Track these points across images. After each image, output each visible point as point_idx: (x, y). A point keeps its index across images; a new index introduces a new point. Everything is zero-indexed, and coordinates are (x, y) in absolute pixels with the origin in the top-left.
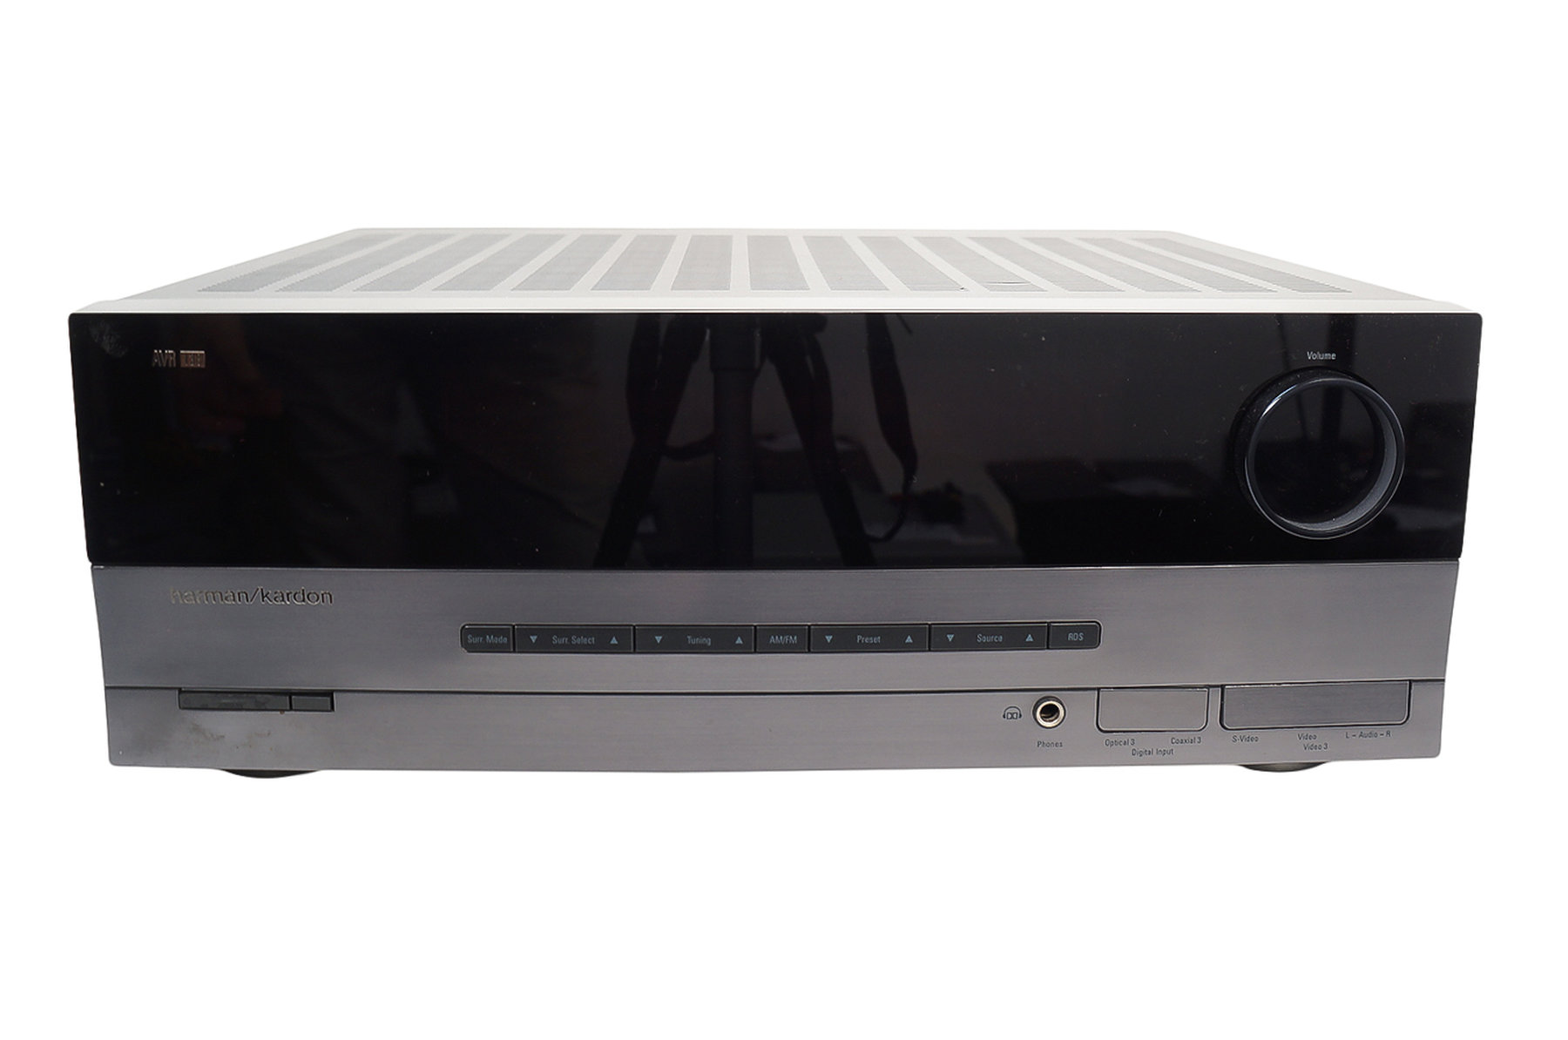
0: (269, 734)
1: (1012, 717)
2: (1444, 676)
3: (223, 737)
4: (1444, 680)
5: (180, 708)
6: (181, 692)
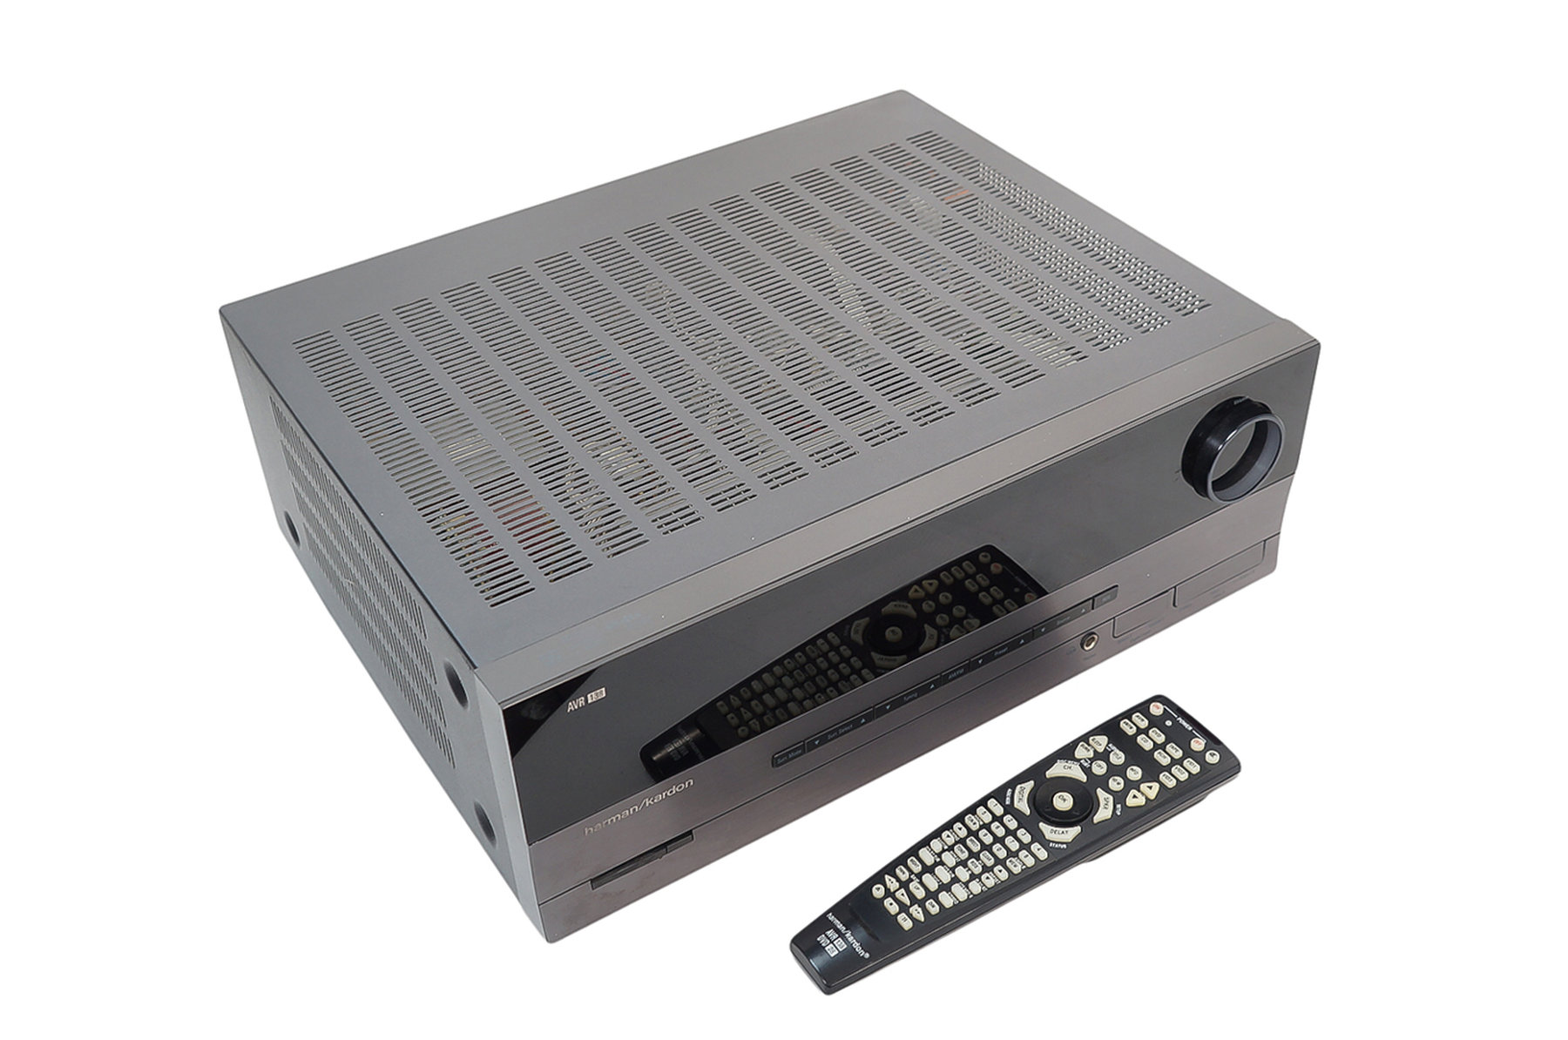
0: (653, 874)
2: (1280, 529)
3: (624, 891)
5: (593, 889)
6: (592, 881)
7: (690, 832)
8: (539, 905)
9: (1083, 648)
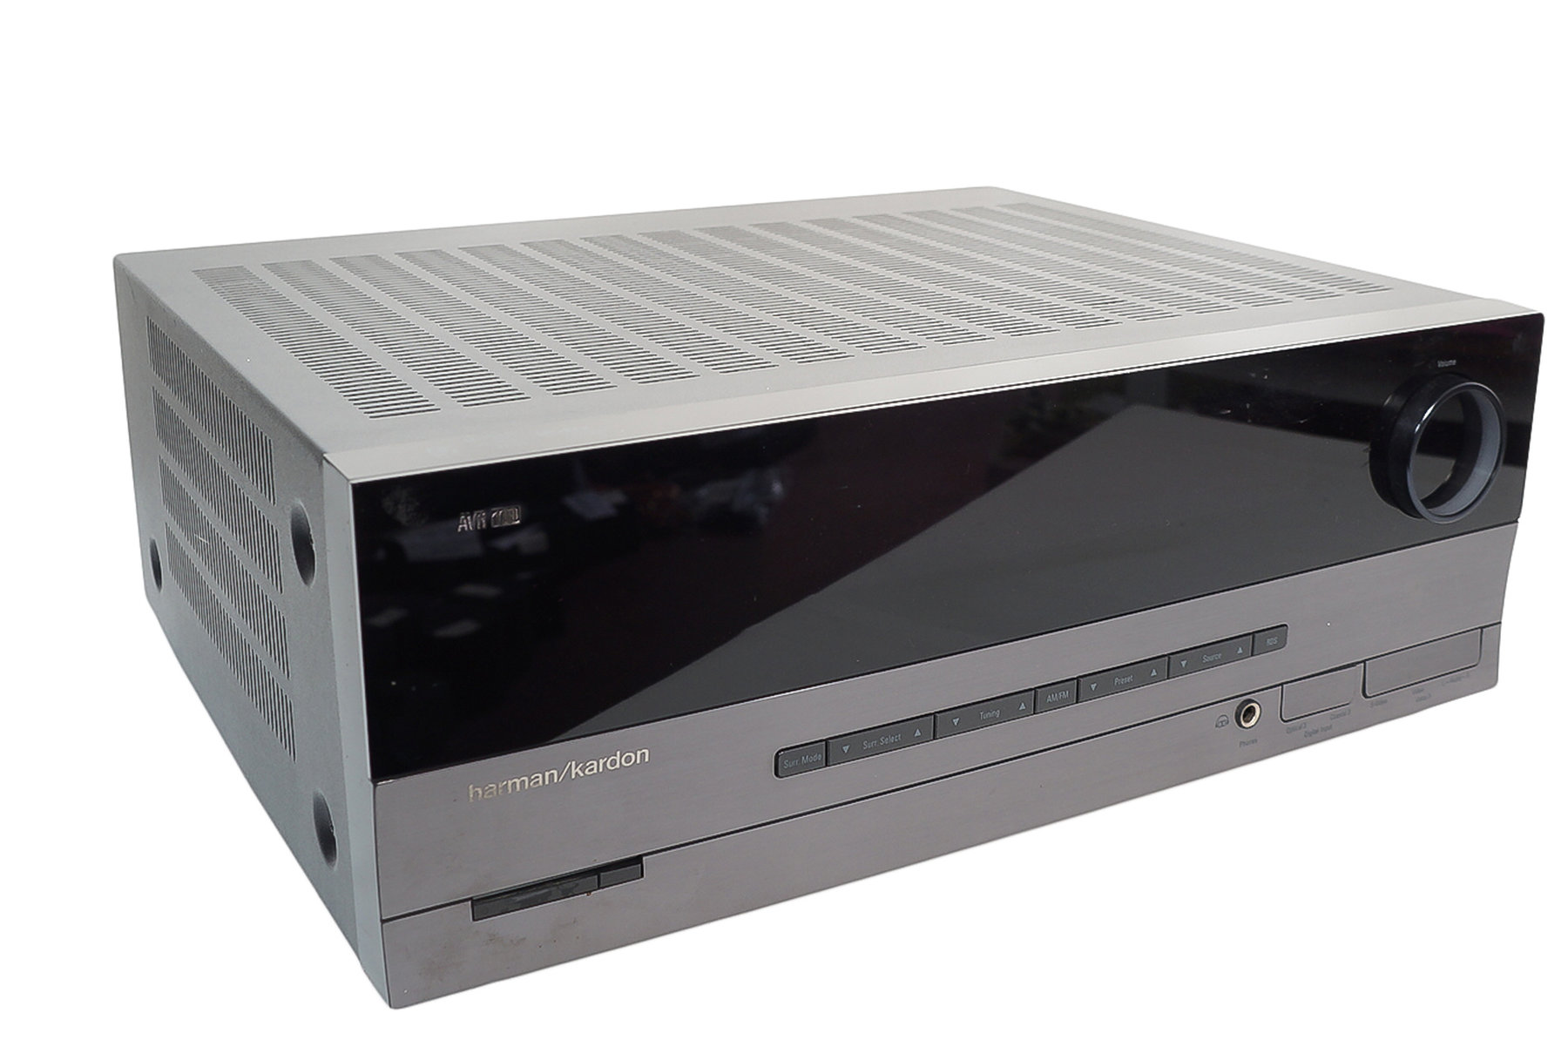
0: (574, 922)
1: (1223, 726)
2: (1501, 618)
3: (524, 939)
4: (1500, 623)
5: (474, 920)
6: (475, 902)
7: (638, 860)
8: (383, 921)
9: (1240, 725)
